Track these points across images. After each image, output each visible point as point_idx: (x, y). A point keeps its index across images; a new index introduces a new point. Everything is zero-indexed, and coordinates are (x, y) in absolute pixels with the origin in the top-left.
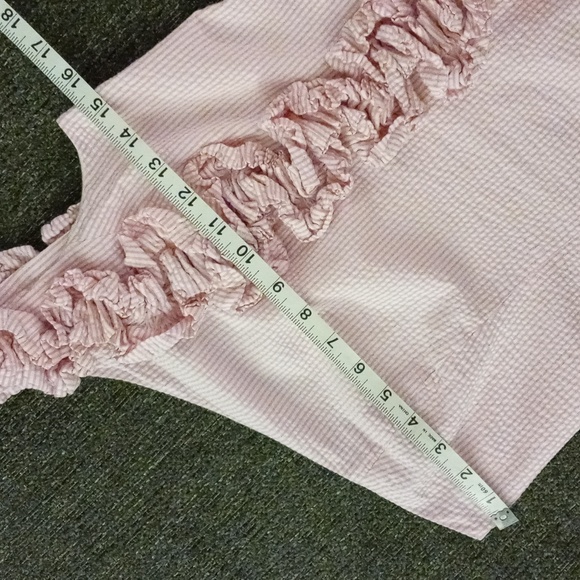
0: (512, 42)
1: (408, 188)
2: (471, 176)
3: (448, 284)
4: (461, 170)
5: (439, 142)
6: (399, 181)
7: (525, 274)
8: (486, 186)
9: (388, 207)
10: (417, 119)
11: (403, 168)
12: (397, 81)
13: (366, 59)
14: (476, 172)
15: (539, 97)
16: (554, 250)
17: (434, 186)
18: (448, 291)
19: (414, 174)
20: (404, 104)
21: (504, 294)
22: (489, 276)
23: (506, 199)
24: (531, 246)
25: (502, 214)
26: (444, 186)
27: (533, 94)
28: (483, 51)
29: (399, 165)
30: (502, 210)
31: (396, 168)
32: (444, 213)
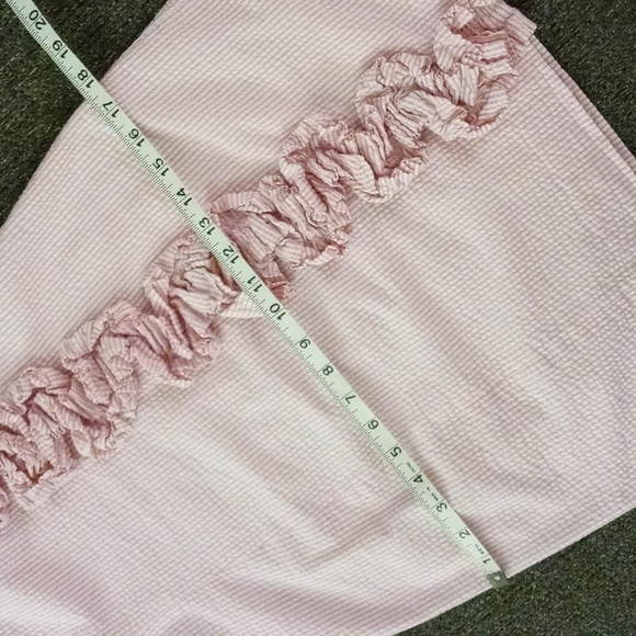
0: (156, 415)
1: (61, 525)
2: (116, 522)
3: (81, 617)
4: (108, 515)
5: (91, 489)
6: (52, 519)
7: (155, 613)
8: (129, 532)
9: (41, 540)
10: (63, 475)
11: (57, 508)
12: (46, 442)
13: (22, 419)
14: (120, 519)
15: (178, 464)
16: (182, 595)
17: (84, 526)
18: (82, 622)
19: (66, 514)
20: (53, 462)
21: (135, 629)
22: (125, 611)
23: (145, 546)
24: (163, 590)
25: (140, 558)
26: (91, 527)
27: (173, 461)
28: (130, 421)
29: (53, 505)
30: (141, 555)
31: (50, 507)
32: (91, 550)
